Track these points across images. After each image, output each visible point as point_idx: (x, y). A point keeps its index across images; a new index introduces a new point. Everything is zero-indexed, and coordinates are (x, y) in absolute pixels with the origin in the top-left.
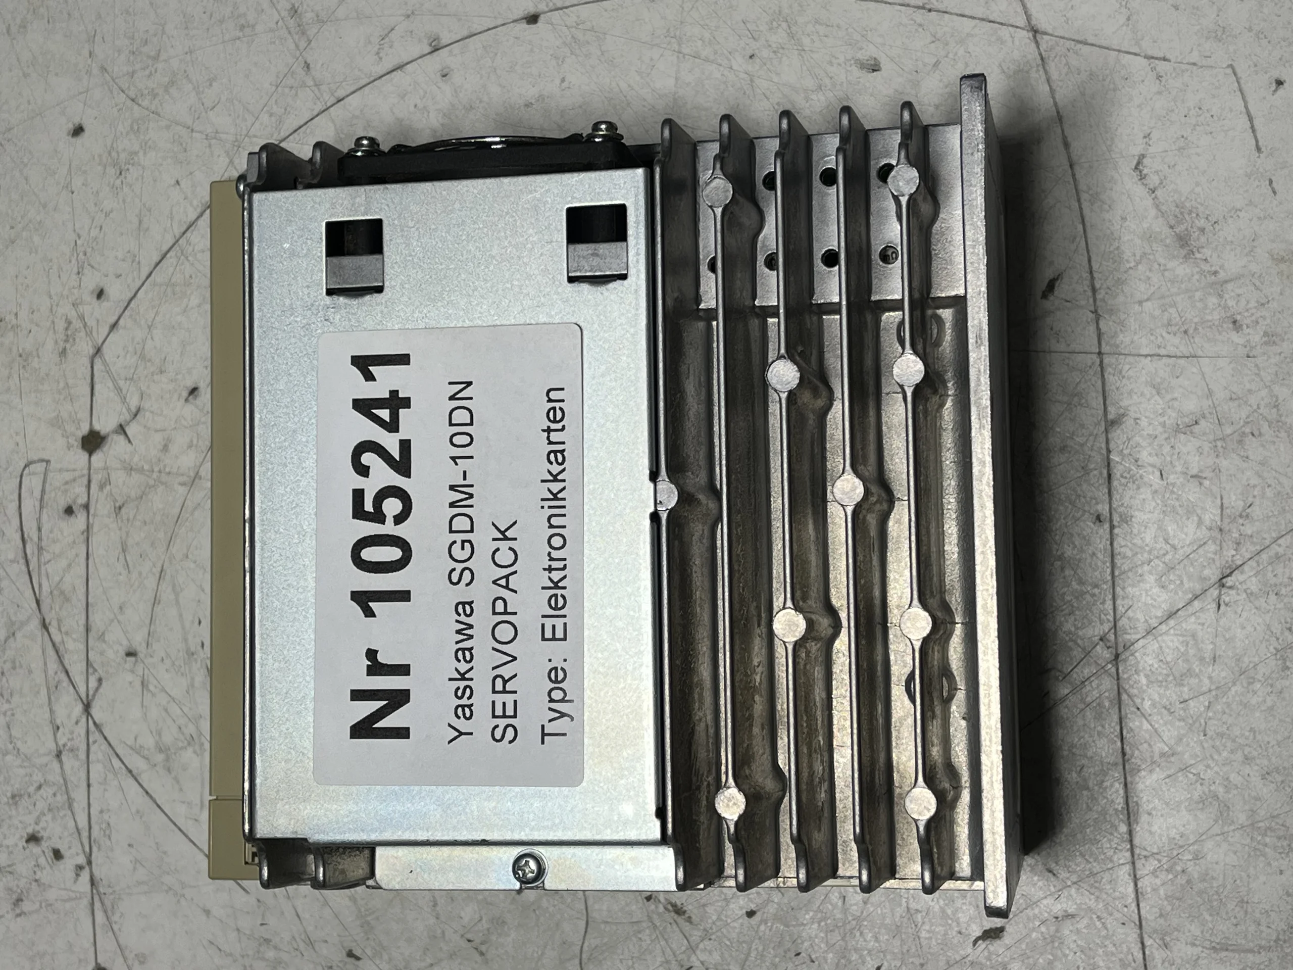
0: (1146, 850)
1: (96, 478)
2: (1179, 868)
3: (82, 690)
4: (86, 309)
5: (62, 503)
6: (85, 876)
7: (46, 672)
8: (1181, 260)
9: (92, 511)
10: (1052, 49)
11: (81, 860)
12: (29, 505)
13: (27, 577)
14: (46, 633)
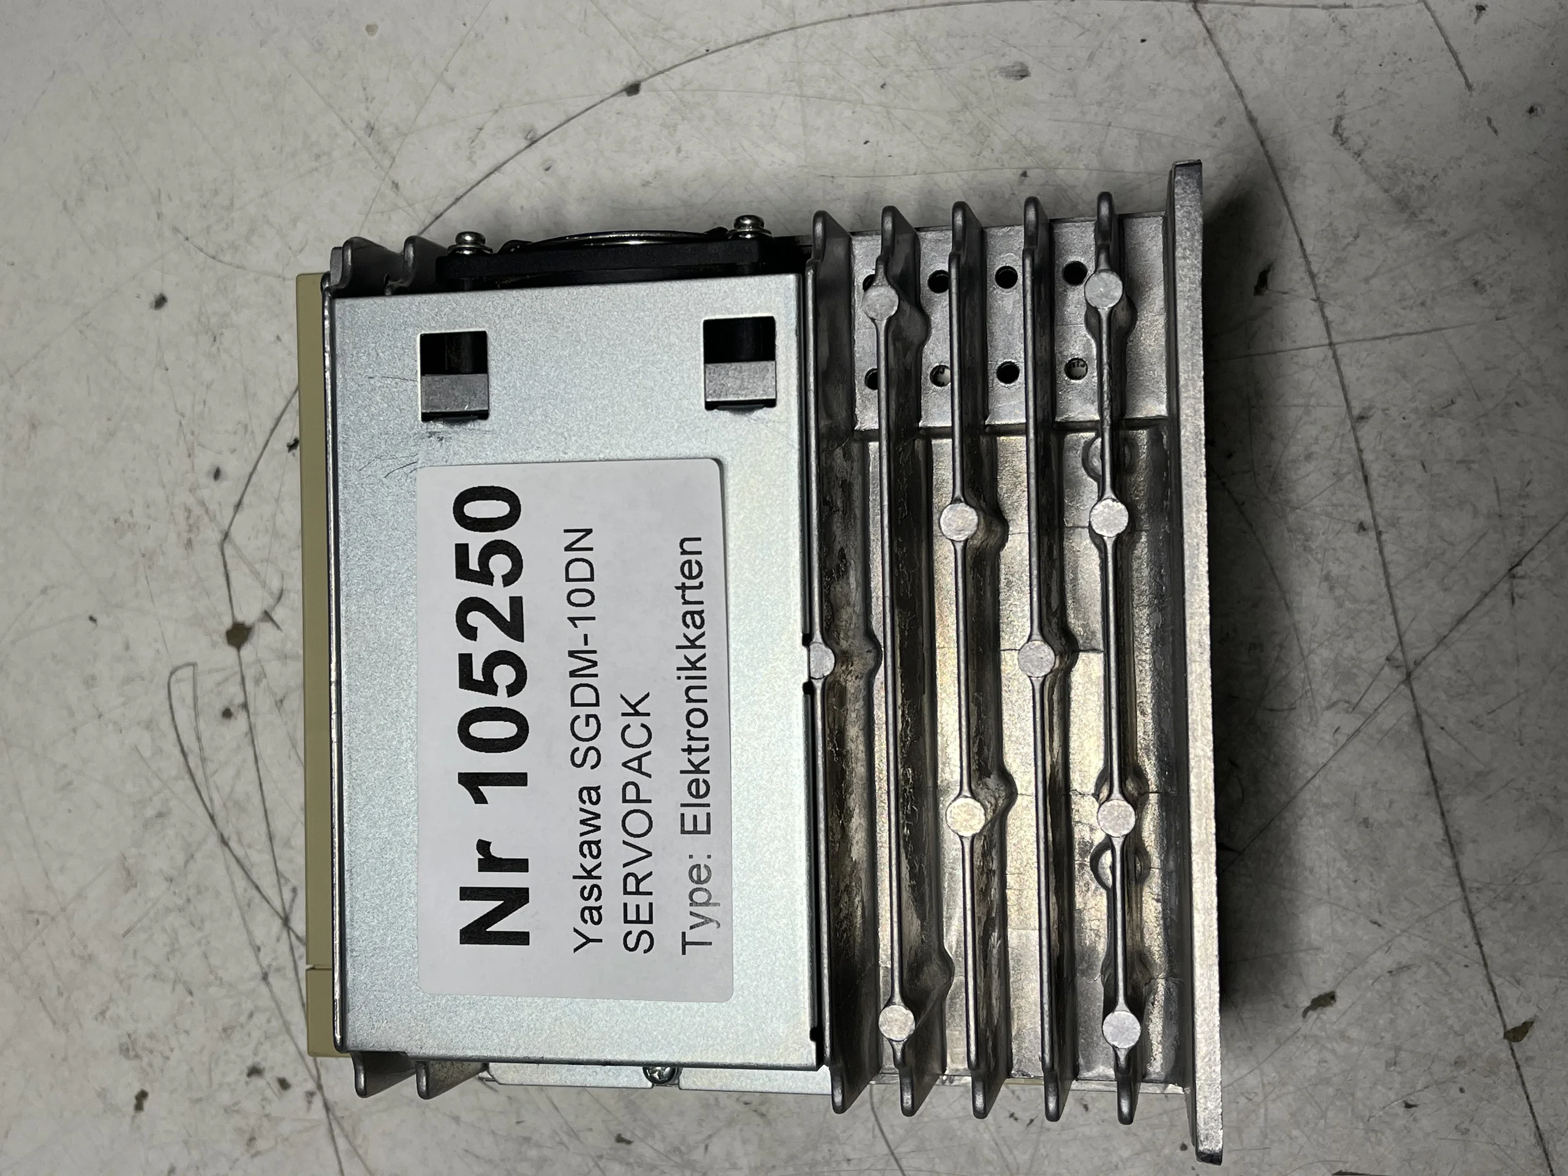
0: (1477, 881)
1: (249, 674)
2: (1517, 895)
3: (277, 904)
4: (205, 493)
5: (219, 707)
6: (318, 1102)
7: (234, 891)
8: (1404, 226)
9: (251, 710)
10: (1218, 17)
11: (311, 1086)
12: (183, 715)
13: (195, 793)
14: (227, 850)
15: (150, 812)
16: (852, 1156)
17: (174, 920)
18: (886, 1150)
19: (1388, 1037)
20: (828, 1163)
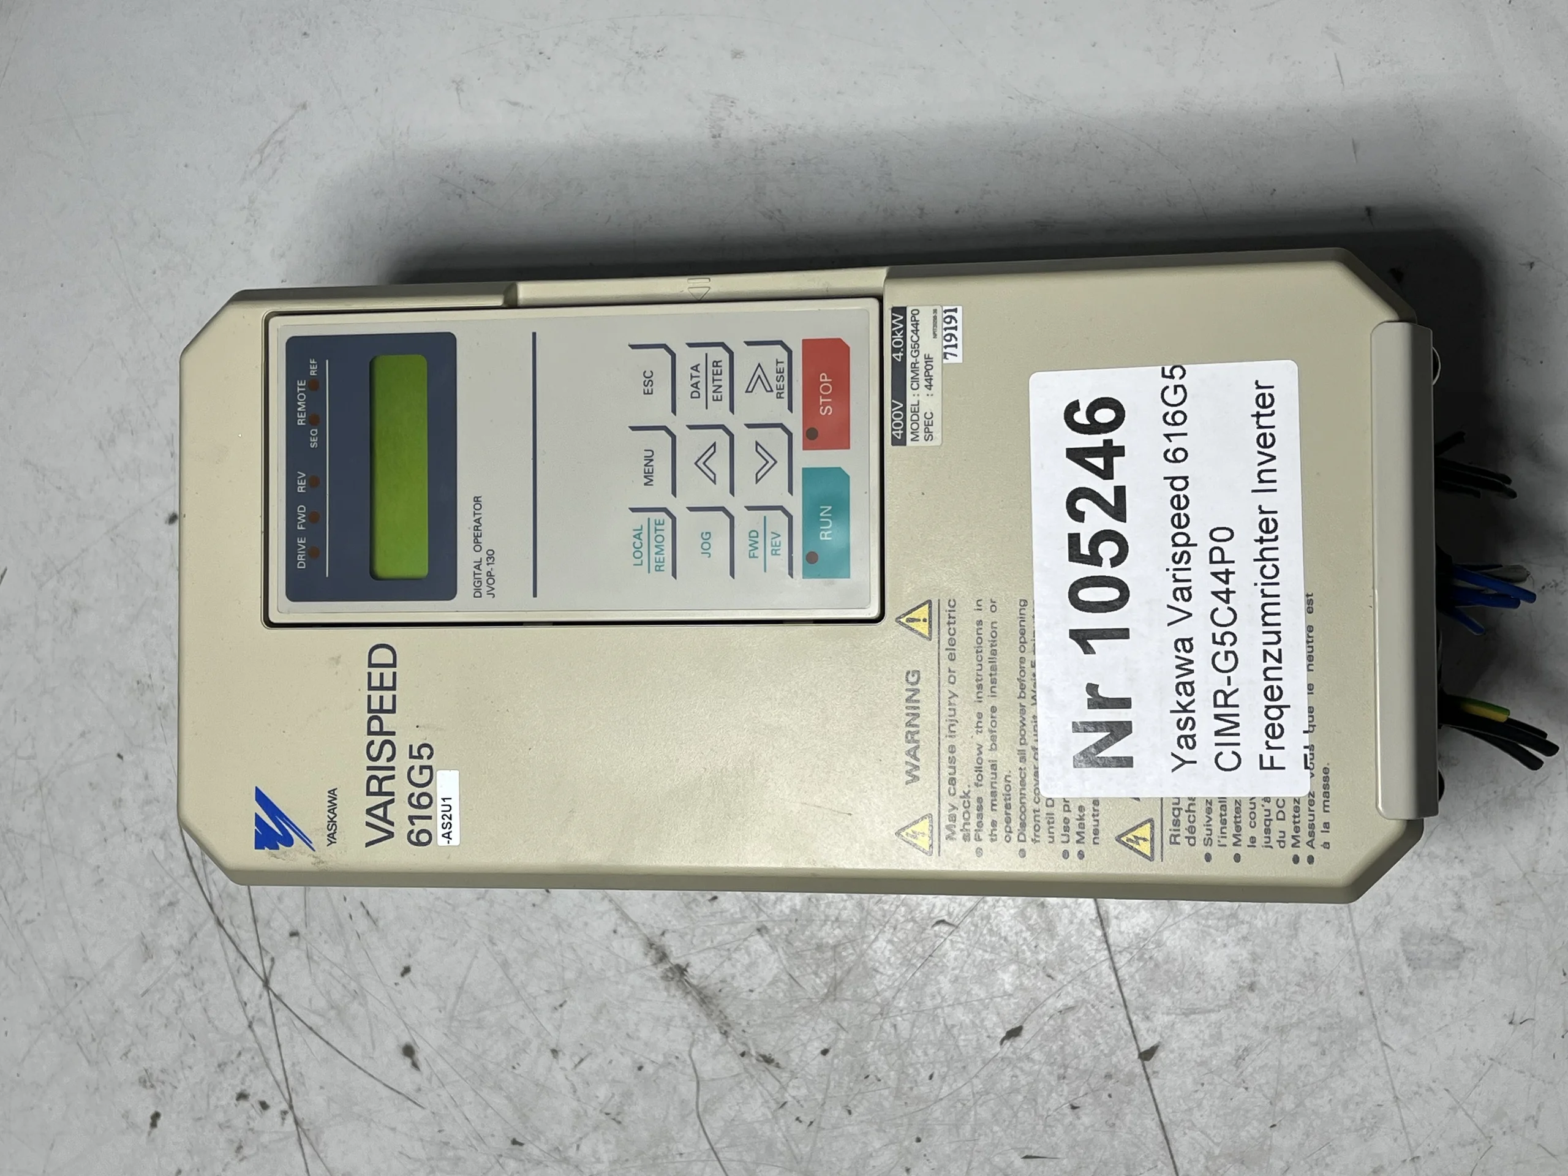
15: (163, 902)
16: (683, 1151)
17: (182, 983)
18: (708, 1146)
19: (1059, 1059)
20: (666, 1156)
